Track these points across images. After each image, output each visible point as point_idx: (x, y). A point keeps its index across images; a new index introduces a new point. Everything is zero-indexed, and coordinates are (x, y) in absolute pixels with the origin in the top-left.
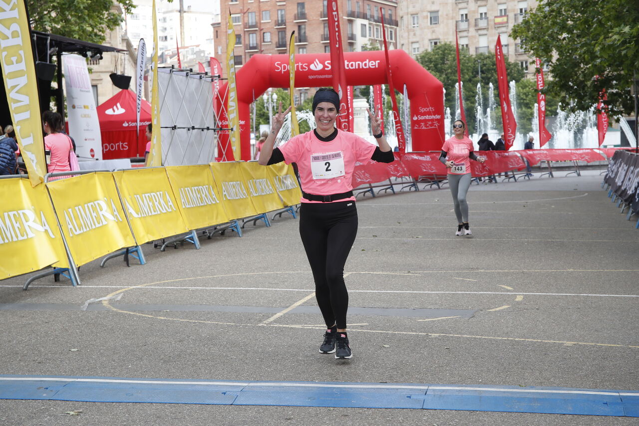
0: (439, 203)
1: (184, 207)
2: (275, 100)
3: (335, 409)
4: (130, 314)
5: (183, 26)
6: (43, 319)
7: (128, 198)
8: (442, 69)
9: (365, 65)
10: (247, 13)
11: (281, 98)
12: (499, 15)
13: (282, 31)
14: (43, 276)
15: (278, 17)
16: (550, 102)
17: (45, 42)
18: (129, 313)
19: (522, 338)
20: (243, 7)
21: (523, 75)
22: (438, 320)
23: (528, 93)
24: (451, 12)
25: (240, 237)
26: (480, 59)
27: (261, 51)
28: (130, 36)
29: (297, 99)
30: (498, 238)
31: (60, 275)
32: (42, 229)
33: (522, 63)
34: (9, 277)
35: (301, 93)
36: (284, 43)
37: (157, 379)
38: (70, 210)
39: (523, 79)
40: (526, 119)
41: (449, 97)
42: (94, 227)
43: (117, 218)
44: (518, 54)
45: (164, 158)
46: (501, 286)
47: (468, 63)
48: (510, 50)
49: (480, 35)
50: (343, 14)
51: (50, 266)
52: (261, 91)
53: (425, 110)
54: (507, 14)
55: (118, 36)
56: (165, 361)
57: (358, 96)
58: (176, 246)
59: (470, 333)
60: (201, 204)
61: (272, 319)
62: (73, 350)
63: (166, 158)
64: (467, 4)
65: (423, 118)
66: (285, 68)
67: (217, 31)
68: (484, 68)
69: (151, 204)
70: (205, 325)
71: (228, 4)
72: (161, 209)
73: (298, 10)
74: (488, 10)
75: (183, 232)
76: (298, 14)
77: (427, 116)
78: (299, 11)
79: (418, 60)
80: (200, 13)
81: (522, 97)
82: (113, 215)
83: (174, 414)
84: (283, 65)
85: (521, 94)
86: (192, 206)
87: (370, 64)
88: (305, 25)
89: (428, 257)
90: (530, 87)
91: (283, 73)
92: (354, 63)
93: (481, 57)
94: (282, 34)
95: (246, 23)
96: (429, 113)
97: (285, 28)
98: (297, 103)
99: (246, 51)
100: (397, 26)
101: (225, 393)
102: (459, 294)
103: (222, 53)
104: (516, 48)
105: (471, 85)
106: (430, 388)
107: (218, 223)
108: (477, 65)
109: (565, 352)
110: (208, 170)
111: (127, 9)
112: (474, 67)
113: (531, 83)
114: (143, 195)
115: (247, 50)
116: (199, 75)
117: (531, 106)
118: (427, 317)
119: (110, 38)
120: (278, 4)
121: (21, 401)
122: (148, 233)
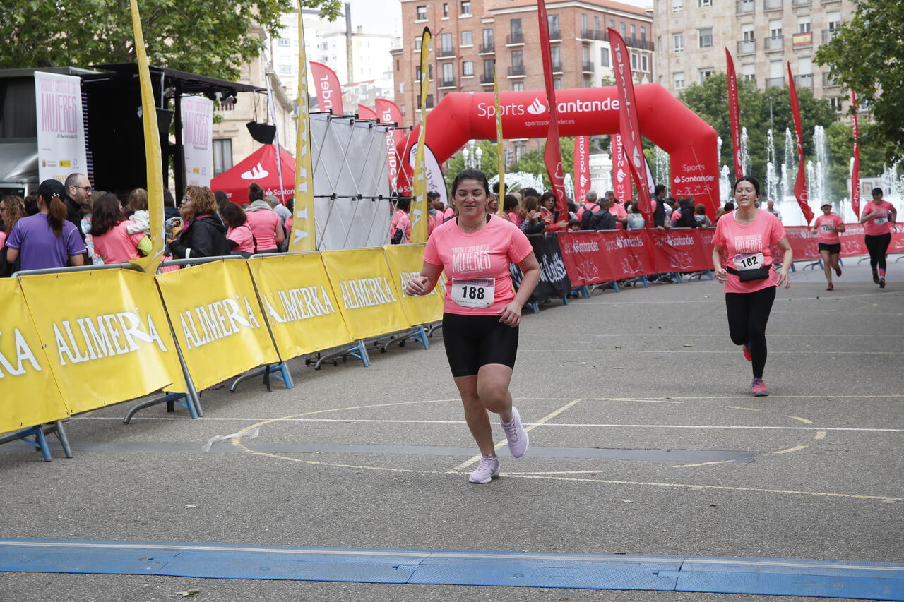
0: (710, 301)
1: (347, 307)
2: (479, 157)
3: (551, 590)
4: (269, 457)
5: (351, 55)
6: (151, 465)
7: (269, 296)
8: (717, 110)
9: (606, 106)
10: (440, 35)
11: (487, 154)
12: (799, 32)
13: (491, 60)
14: (152, 404)
15: (483, 39)
16: (874, 156)
17: (157, 79)
18: (267, 455)
19: (822, 491)
20: (435, 26)
21: (834, 118)
22: (703, 466)
23: (842, 142)
24: (730, 29)
25: (426, 349)
26: (772, 95)
27: (460, 89)
28: (277, 70)
29: (511, 156)
30: (794, 351)
31: (175, 403)
32: (149, 339)
33: (833, 101)
34: (104, 405)
35: (516, 147)
36: (492, 77)
37: (303, 547)
38: (188, 313)
39: (834, 123)
40: (838, 180)
41: (727, 150)
42: (221, 336)
43: (254, 324)
44: (827, 88)
45: (318, 240)
46: (795, 418)
47: (754, 101)
48: (815, 82)
49: (772, 61)
50: (575, 34)
51: (160, 391)
52: (459, 143)
53: (691, 168)
54: (811, 30)
55: (260, 71)
56: (315, 522)
57: (597, 150)
58: (335, 362)
59: (747, 484)
60: (371, 304)
61: (466, 464)
62: (189, 506)
63: (322, 239)
64: (754, 18)
65: (688, 180)
66: (492, 111)
67: (398, 61)
68: (779, 108)
69: (300, 304)
70: (374, 472)
71: (414, 23)
72: (314, 309)
73: (511, 30)
74: (783, 25)
75: (346, 343)
76: (512, 35)
77: (695, 177)
78: (513, 31)
79: (682, 97)
80: (375, 35)
81: (833, 148)
82: (248, 319)
83: (325, 595)
84: (489, 108)
85: (832, 144)
86: (358, 306)
87: (613, 105)
88: (522, 51)
89: (692, 377)
90: (844, 134)
91: (489, 118)
92: (589, 103)
93: (773, 92)
94: (489, 64)
95: (439, 49)
96: (697, 173)
97: (494, 55)
98: (510, 160)
99: (439, 88)
100: (653, 50)
101: (397, 567)
102: (735, 429)
103: (405, 91)
104: (824, 78)
105: (759, 133)
106: (686, 561)
107: (395, 330)
108: (768, 104)
109: (884, 512)
110: (381, 254)
111: (273, 32)
112: (764, 106)
113: (846, 128)
114: (290, 292)
115: (440, 86)
116: (368, 124)
117: (845, 161)
118: (687, 462)
119: (250, 72)
120: (484, 21)
121: (117, 576)
122: (296, 344)
